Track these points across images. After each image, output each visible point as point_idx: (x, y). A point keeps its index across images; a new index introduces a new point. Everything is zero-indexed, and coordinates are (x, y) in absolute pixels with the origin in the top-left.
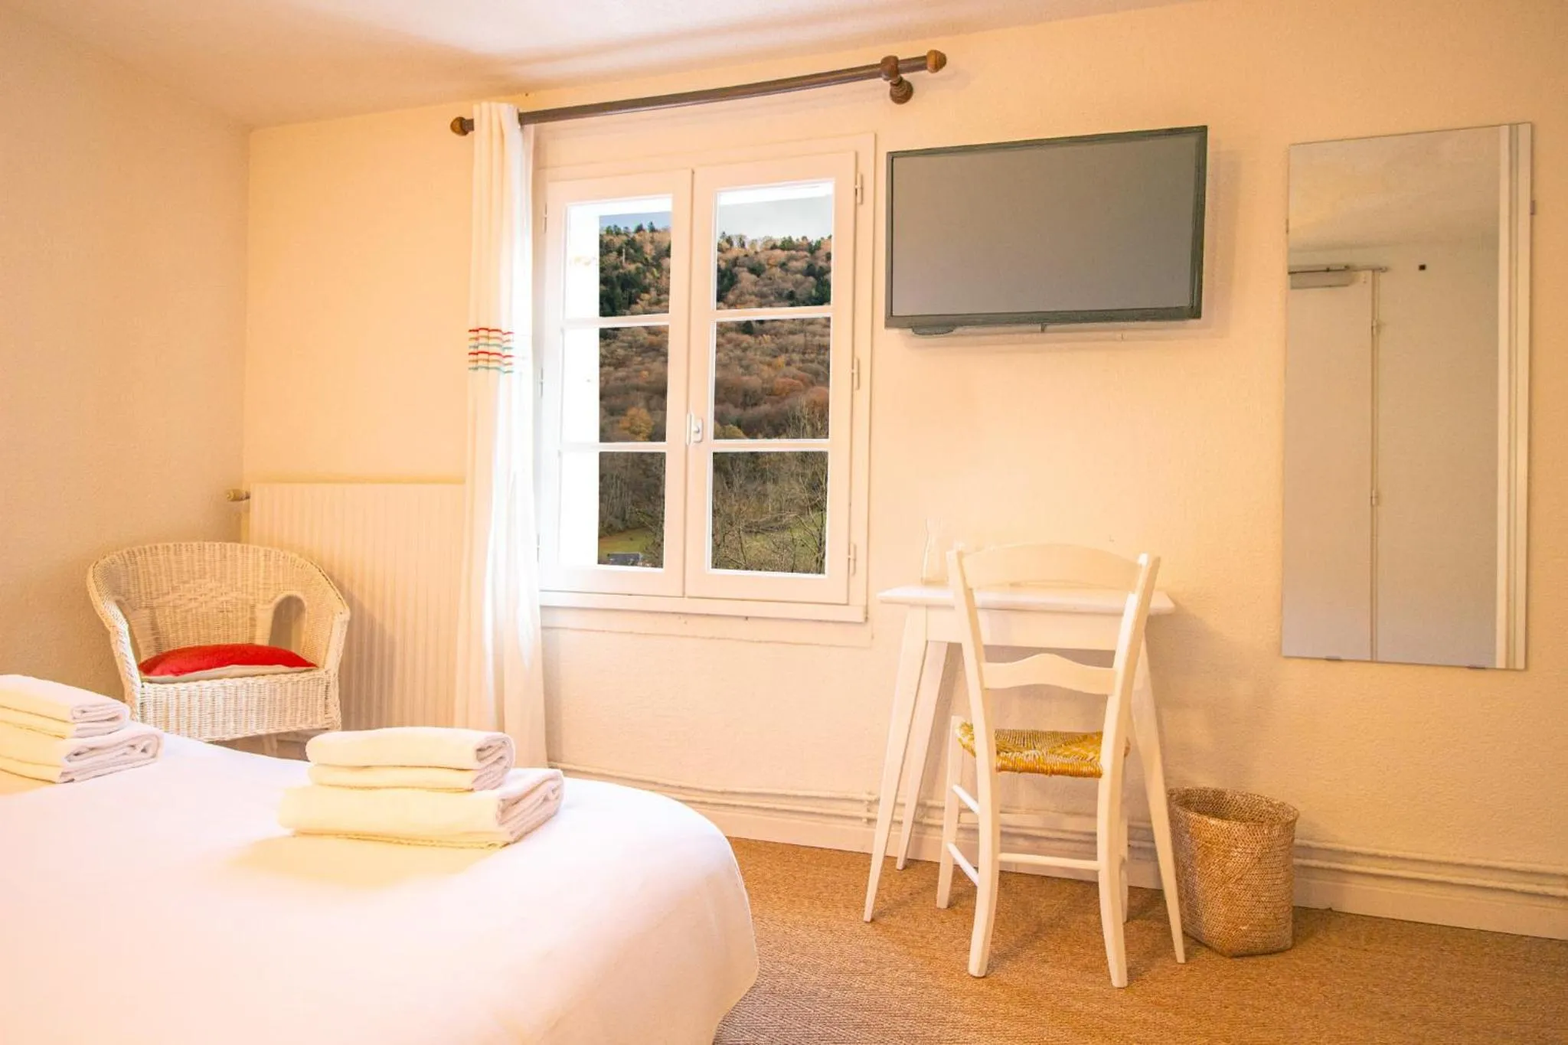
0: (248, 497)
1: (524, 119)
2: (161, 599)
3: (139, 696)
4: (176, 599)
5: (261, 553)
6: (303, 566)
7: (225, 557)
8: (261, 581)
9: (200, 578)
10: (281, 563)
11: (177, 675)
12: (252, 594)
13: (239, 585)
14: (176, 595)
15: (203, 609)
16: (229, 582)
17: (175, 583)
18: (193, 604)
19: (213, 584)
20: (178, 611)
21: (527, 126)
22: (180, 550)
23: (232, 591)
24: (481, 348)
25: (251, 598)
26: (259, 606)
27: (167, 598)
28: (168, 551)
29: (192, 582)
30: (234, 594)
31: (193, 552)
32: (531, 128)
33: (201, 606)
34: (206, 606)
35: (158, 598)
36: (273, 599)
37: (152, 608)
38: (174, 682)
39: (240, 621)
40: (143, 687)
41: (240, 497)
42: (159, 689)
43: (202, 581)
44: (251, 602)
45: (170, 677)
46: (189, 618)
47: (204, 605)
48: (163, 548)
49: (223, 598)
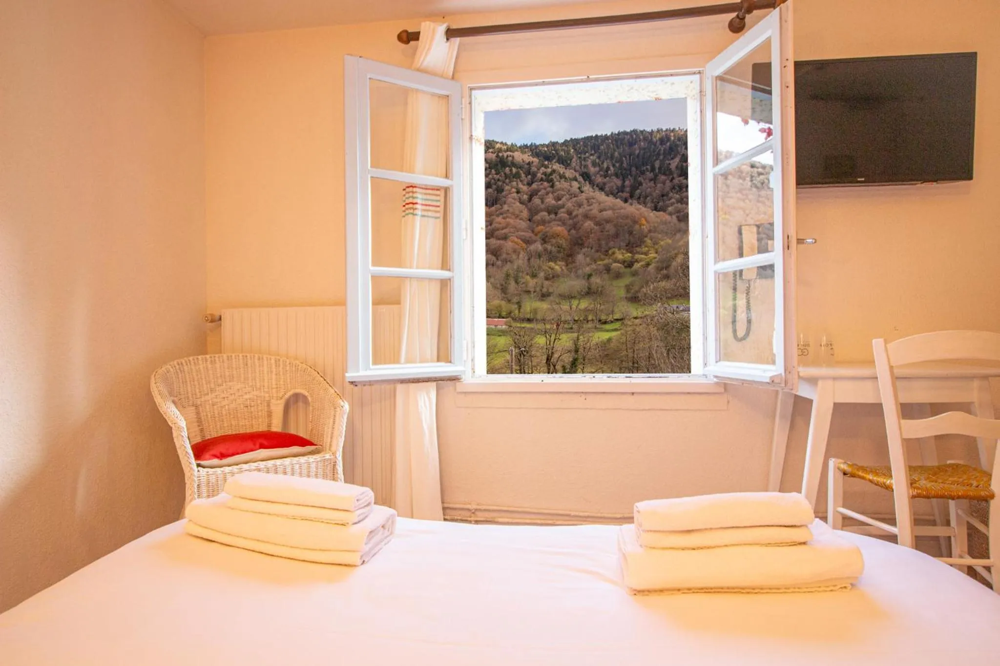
0: (220, 319)
1: (450, 33)
2: (203, 398)
3: (196, 479)
4: (214, 398)
5: (273, 361)
6: (305, 369)
7: (247, 365)
8: (274, 383)
9: (230, 381)
10: (288, 368)
11: (221, 459)
12: (268, 392)
13: (258, 385)
14: (213, 395)
15: (233, 406)
16: (251, 384)
17: (212, 386)
18: (225, 402)
19: (240, 386)
20: (215, 407)
21: (452, 40)
22: (215, 360)
23: (253, 390)
24: (407, 201)
25: (267, 395)
26: (273, 401)
27: (207, 398)
28: (206, 361)
29: (224, 384)
30: (255, 393)
31: (223, 362)
32: (457, 41)
33: (232, 403)
34: (235, 403)
35: (201, 397)
36: (283, 396)
37: (197, 407)
38: (221, 467)
39: (260, 413)
40: (198, 471)
41: (217, 320)
42: (211, 473)
43: (231, 384)
44: (267, 399)
45: (215, 461)
46: (224, 413)
47: (234, 402)
48: (202, 359)
49: (247, 396)
